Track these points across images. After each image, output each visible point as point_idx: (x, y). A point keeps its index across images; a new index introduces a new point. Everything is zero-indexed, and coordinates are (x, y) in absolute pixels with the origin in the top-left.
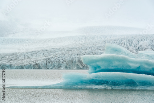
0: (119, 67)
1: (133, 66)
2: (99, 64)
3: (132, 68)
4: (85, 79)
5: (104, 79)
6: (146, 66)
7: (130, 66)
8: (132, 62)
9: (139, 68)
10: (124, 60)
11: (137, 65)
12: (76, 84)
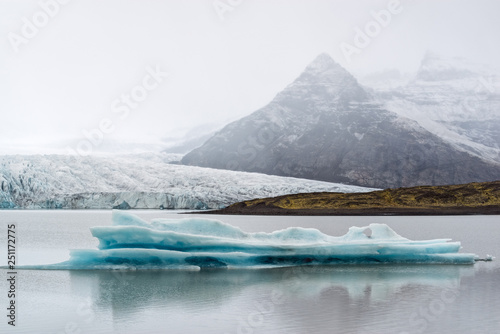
0: (140, 241)
1: (157, 240)
2: (115, 237)
3: (156, 242)
4: (101, 257)
5: (123, 257)
6: (171, 240)
7: (152, 240)
8: (155, 235)
9: (162, 242)
10: (145, 233)
11: (161, 239)
12: (89, 263)
